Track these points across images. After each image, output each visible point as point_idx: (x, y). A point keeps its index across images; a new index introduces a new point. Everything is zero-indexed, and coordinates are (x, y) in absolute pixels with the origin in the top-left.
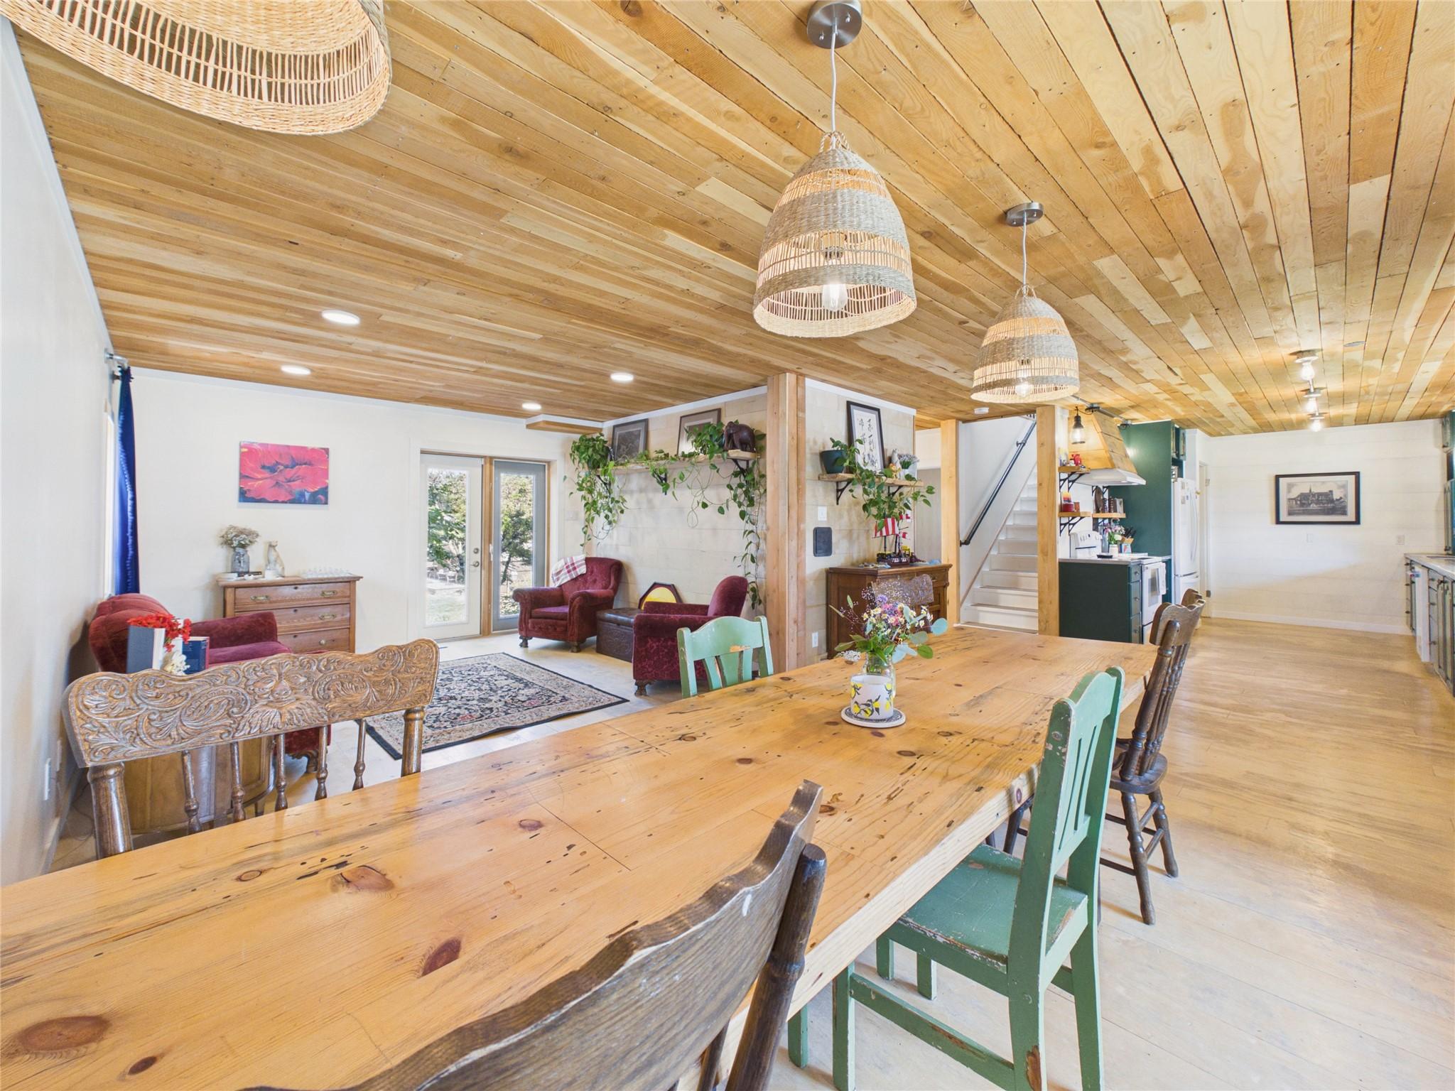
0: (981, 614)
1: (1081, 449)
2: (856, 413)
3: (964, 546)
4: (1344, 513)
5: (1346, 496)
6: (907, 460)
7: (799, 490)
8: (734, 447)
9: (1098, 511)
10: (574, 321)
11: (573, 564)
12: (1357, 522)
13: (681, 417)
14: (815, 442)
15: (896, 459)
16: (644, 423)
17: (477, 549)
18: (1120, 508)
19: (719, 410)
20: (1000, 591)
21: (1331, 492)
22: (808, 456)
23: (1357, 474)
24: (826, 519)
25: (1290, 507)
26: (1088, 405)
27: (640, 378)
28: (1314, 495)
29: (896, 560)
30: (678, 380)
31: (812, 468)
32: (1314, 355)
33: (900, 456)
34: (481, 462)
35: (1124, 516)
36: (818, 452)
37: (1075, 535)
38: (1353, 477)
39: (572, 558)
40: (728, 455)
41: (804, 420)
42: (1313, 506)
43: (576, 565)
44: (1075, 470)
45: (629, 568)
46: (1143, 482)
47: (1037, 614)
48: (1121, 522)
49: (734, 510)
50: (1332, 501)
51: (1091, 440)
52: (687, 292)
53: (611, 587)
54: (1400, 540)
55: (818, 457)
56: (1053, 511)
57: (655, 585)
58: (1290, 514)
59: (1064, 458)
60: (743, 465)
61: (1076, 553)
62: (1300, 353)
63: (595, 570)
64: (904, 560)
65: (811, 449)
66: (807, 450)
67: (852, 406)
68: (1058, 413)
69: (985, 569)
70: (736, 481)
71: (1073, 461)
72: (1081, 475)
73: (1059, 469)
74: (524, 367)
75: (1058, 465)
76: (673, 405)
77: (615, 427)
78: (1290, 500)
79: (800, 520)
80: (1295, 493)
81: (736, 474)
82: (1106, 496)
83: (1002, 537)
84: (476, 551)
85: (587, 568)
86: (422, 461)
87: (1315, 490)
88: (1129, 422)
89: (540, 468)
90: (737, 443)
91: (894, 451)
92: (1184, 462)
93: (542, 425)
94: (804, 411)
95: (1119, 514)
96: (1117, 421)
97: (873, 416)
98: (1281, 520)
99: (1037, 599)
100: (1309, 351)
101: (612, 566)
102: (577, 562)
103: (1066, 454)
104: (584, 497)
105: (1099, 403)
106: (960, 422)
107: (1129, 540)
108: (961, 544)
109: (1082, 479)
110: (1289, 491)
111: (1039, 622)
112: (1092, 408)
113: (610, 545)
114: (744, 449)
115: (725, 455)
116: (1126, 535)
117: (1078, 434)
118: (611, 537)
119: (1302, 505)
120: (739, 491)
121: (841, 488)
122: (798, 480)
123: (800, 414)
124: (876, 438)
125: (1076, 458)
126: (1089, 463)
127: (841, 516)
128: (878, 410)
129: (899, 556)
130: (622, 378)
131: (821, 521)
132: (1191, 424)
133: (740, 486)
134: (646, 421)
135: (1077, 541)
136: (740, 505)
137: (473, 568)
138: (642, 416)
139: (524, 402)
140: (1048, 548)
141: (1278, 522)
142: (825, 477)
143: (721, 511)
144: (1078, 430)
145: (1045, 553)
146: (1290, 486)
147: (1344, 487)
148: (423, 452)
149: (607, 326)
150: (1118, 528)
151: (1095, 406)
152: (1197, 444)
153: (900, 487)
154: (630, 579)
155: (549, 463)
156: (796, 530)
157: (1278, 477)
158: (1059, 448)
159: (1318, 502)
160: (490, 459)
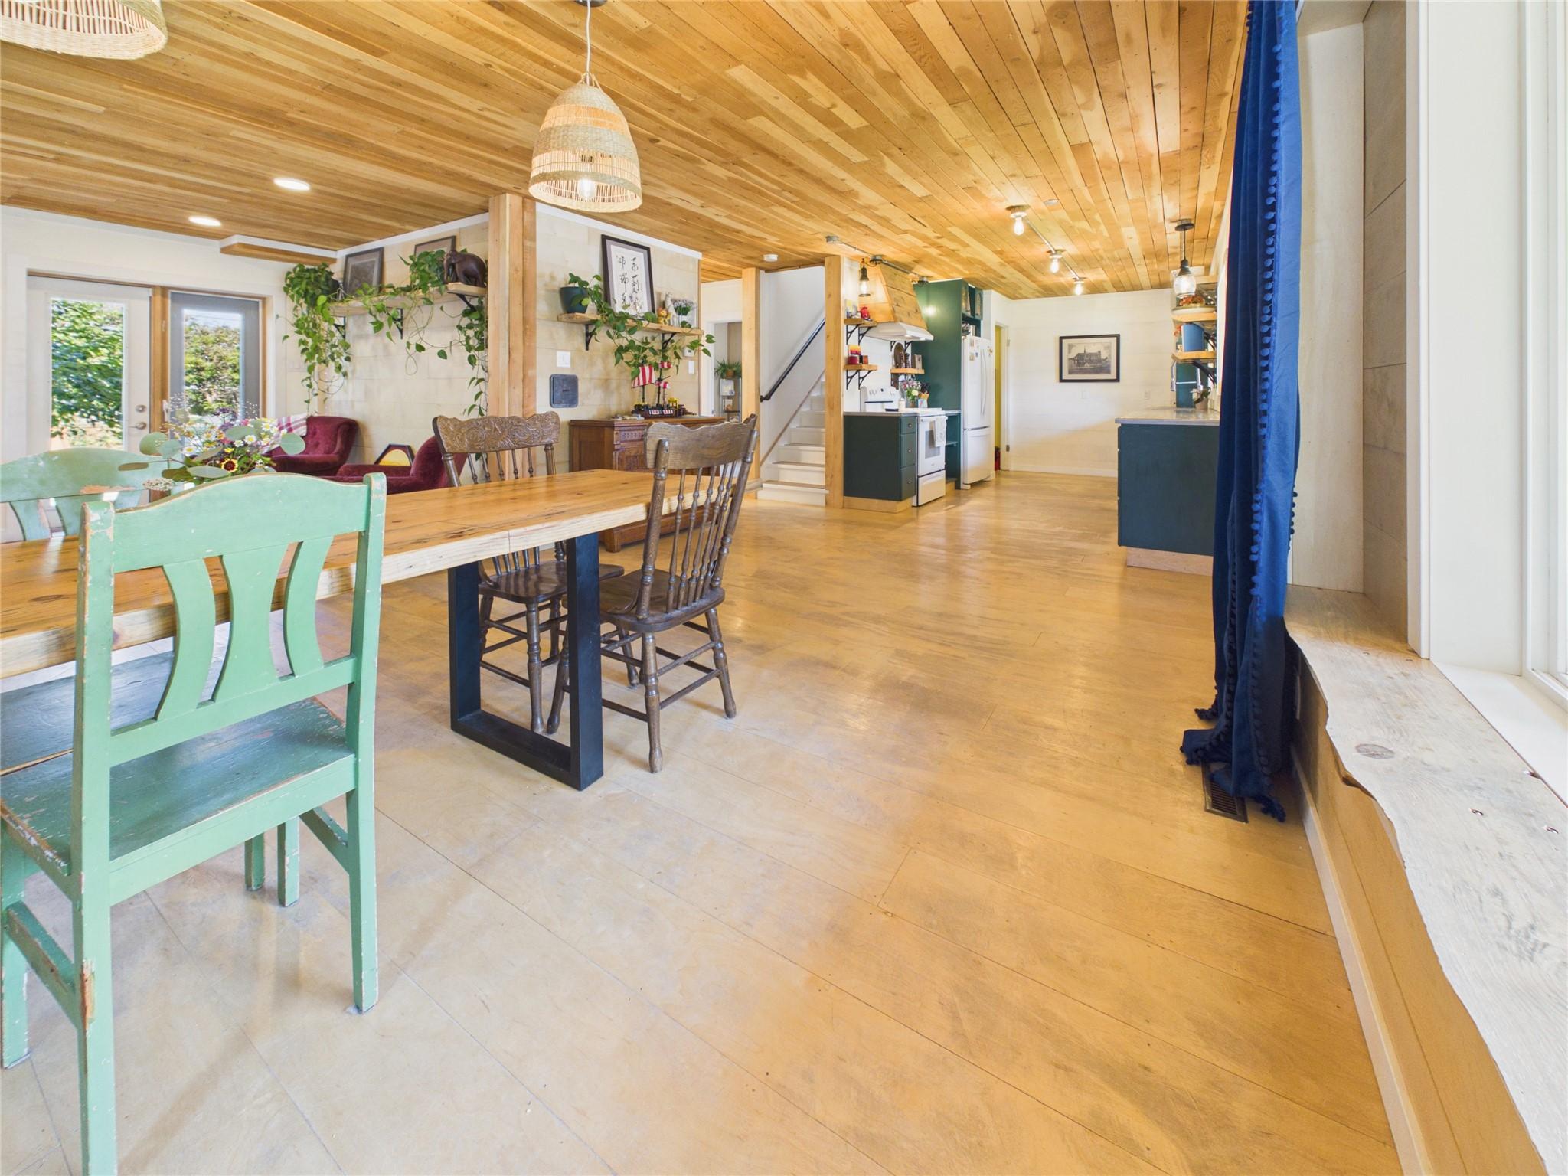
0: (782, 472)
1: (869, 302)
2: (615, 250)
3: (765, 402)
4: (1109, 372)
5: (1110, 356)
6: (683, 305)
7: (525, 330)
8: (457, 280)
9: (898, 365)
10: (125, 86)
11: (289, 424)
12: (1117, 380)
13: (416, 246)
14: (553, 278)
15: (669, 303)
16: (378, 254)
17: (143, 407)
18: (919, 364)
19: (454, 239)
20: (802, 448)
21: (1100, 352)
22: (541, 292)
23: (1118, 336)
24: (569, 366)
25: (1070, 366)
26: (871, 258)
27: (320, 187)
28: (1087, 356)
29: (655, 412)
30: (377, 194)
31: (545, 307)
32: (1024, 211)
33: (674, 301)
34: (149, 292)
35: (922, 372)
36: (557, 289)
37: (864, 388)
38: (1115, 338)
39: (289, 418)
40: (446, 288)
41: (533, 251)
42: (1087, 366)
43: (292, 426)
44: (863, 321)
45: (365, 428)
46: (931, 338)
47: (823, 469)
48: (917, 377)
49: (460, 354)
50: (1100, 361)
51: (876, 293)
52: (249, 55)
53: (335, 451)
54: (1147, 395)
55: (558, 296)
56: (839, 365)
57: (390, 448)
58: (1070, 372)
59: (852, 310)
60: (474, 302)
61: (865, 407)
62: (1011, 208)
63: (318, 431)
64: (667, 412)
65: (546, 285)
66: (539, 284)
67: (608, 241)
68: (845, 264)
69: (793, 426)
70: (466, 321)
71: (859, 314)
72: (870, 328)
73: (845, 321)
74: (127, 158)
75: (843, 316)
76: (408, 231)
77: (348, 257)
78: (1070, 359)
79: (528, 363)
80: (1073, 355)
81: (466, 314)
82: (909, 351)
83: (815, 394)
84: (142, 409)
85: (308, 429)
86: (29, 287)
87: (1088, 351)
88: (925, 279)
89: (250, 305)
90: (460, 275)
91: (667, 295)
92: (982, 322)
93: (237, 249)
94: (533, 239)
95: (919, 370)
96: (912, 278)
97: (641, 256)
98: (1064, 378)
99: (824, 455)
100: (1019, 207)
101: (339, 427)
102: (296, 422)
103: (855, 307)
104: (302, 342)
105: (881, 256)
106: (762, 272)
107: (926, 396)
108: (762, 399)
109: (871, 332)
110: (1069, 352)
111: (826, 476)
112: (875, 260)
113: (343, 403)
114: (467, 283)
115: (443, 287)
116: (922, 390)
117: (864, 287)
118: (346, 391)
119: (1079, 364)
120: (470, 333)
121: (590, 330)
122: (525, 321)
123: (528, 243)
124: (642, 279)
125: (864, 313)
126: (878, 317)
127: (592, 364)
128: (648, 249)
129: (659, 407)
130: (292, 185)
131: (562, 368)
132: (988, 286)
133: (470, 327)
134: (381, 250)
135: (866, 395)
136: (469, 348)
137: (136, 431)
138: (376, 244)
139: (191, 215)
140: (834, 401)
141: (1062, 380)
142: (563, 317)
143: (442, 354)
144: (864, 282)
145: (831, 408)
146: (1070, 347)
147: (1108, 348)
148: (32, 274)
149: (193, 102)
150: (915, 383)
151: (878, 258)
152: (994, 306)
153: (673, 334)
154: (366, 441)
155: (264, 299)
156: (521, 376)
157: (1062, 338)
158: (846, 301)
159: (1090, 362)
160: (164, 290)
